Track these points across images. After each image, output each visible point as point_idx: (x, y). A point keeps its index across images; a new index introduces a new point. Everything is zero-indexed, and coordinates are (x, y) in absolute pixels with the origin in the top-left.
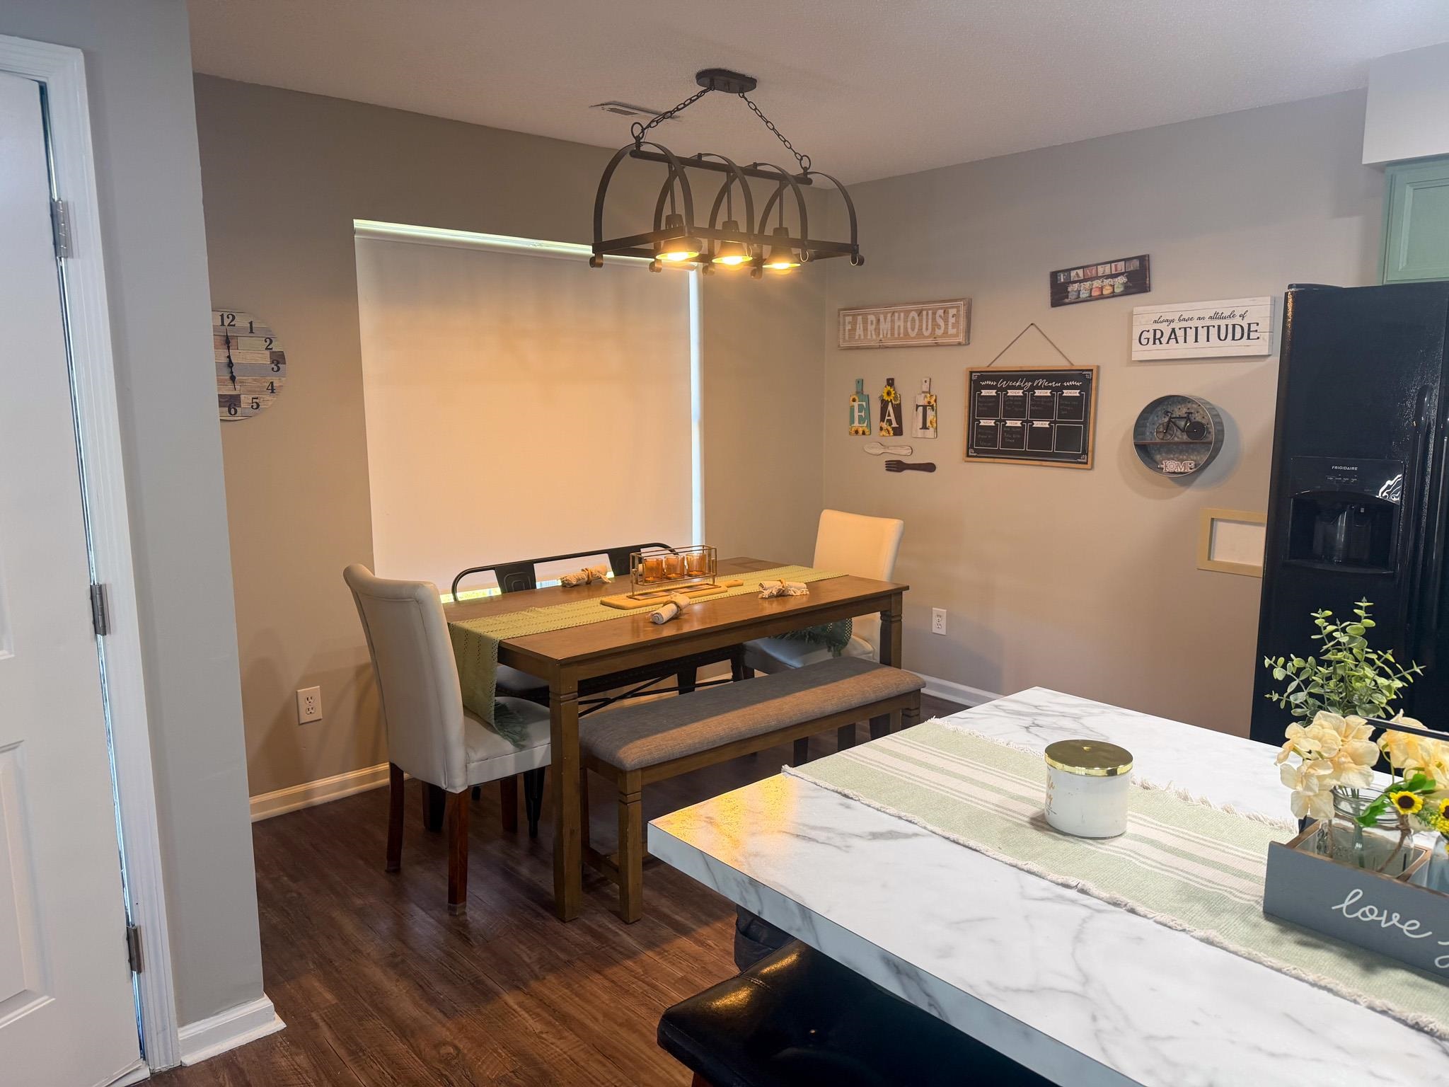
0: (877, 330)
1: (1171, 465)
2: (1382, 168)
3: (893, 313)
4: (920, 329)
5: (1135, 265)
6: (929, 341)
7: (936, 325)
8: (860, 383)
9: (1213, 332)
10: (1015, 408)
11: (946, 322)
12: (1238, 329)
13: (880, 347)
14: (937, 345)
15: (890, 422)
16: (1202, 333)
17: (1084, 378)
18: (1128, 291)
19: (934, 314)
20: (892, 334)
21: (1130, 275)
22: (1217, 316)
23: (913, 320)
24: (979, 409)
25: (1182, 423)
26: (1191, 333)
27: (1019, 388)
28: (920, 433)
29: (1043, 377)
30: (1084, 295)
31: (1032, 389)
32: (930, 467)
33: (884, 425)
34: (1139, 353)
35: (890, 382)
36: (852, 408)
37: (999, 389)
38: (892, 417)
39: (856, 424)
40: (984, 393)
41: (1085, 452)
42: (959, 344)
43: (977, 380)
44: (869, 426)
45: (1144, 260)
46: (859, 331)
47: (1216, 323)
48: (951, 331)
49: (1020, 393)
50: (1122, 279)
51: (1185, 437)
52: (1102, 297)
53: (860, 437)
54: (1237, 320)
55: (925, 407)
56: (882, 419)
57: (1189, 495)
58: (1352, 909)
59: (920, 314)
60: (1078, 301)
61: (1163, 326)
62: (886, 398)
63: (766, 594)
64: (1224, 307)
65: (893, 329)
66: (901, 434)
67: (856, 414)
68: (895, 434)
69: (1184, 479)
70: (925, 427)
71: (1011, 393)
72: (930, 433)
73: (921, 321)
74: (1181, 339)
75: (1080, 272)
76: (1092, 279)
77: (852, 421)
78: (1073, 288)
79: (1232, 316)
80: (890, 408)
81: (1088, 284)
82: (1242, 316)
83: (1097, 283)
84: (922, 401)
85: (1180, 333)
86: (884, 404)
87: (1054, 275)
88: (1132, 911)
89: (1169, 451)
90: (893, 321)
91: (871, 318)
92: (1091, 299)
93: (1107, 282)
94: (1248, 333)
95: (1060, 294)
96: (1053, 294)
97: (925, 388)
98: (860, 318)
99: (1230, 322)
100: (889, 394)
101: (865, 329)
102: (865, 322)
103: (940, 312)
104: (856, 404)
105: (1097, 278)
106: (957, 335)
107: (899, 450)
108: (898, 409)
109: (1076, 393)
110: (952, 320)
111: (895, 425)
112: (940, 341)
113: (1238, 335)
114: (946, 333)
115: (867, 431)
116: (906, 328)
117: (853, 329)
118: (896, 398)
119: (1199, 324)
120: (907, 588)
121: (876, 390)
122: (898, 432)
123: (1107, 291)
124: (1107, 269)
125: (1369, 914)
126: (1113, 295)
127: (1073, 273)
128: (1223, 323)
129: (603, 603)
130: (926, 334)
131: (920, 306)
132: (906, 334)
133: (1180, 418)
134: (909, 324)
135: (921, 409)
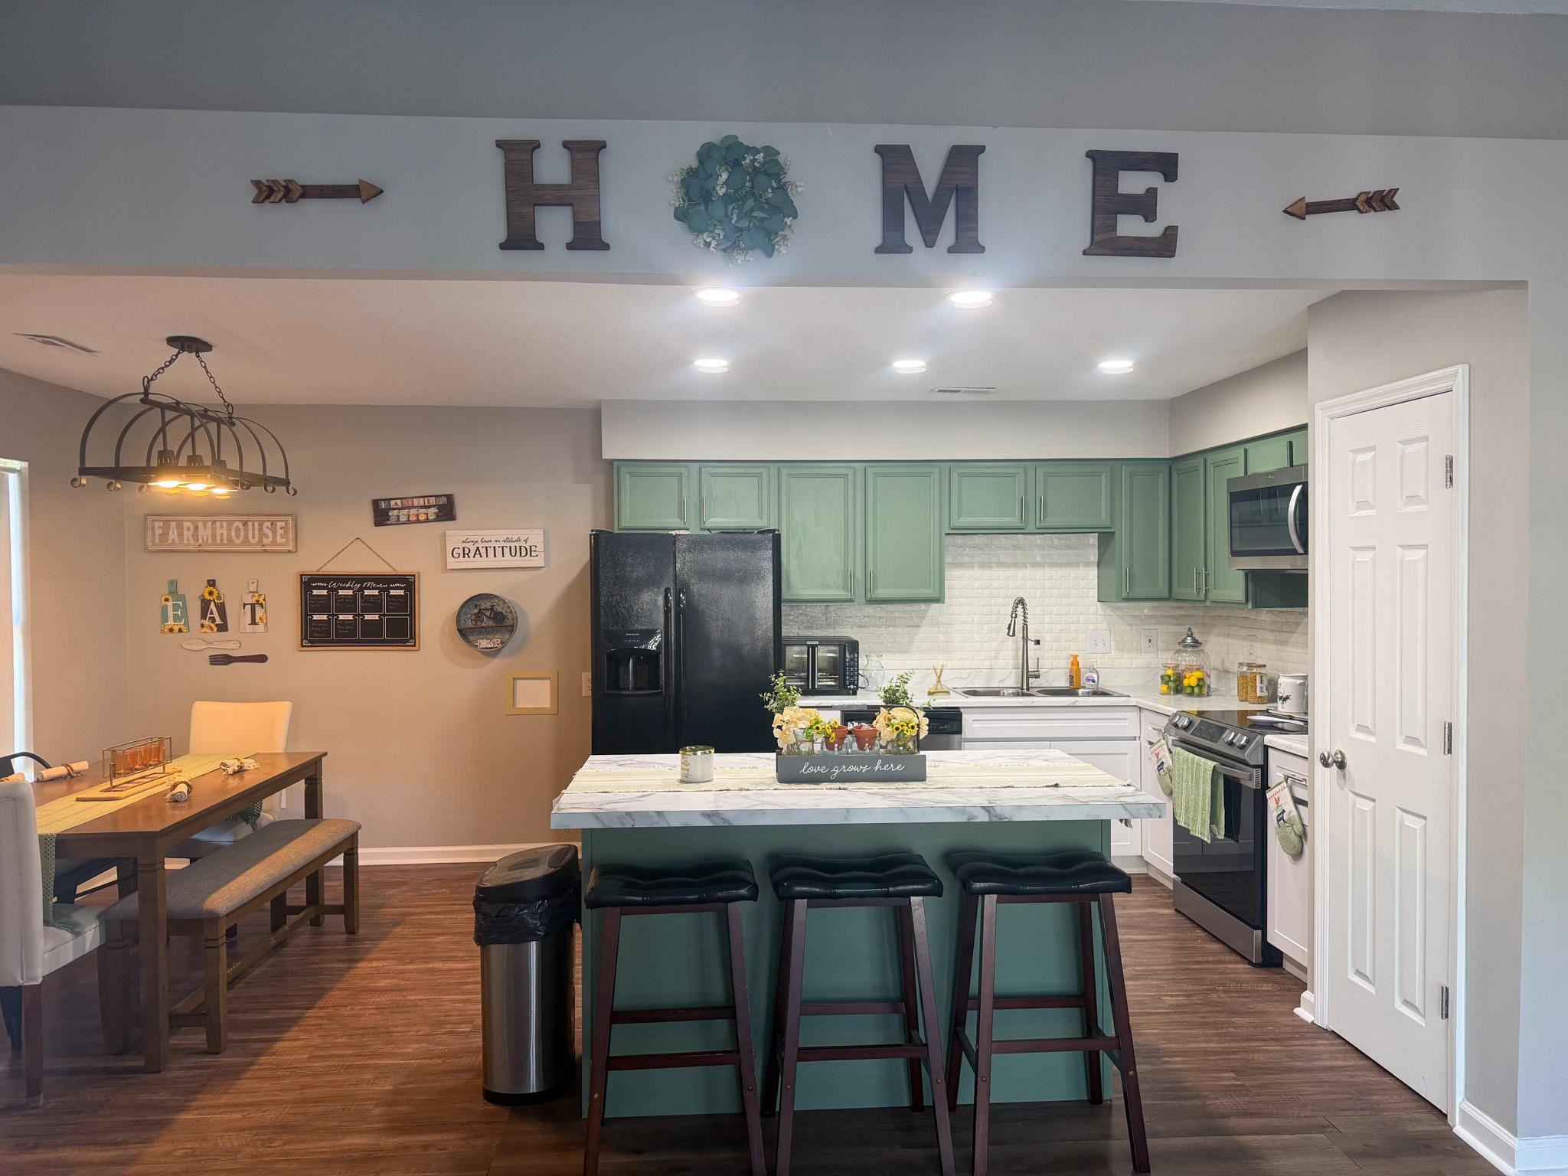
0: (196, 536)
1: (484, 643)
2: (611, 462)
3: (214, 522)
4: (246, 536)
5: (444, 500)
6: (257, 548)
7: (262, 534)
8: (173, 584)
9: (507, 550)
10: (346, 605)
11: (274, 532)
12: (523, 549)
13: (199, 551)
14: (266, 551)
15: (213, 620)
16: (499, 551)
17: (408, 583)
18: (439, 518)
19: (261, 525)
20: (214, 540)
21: (440, 507)
22: (507, 540)
23: (238, 529)
24: (309, 605)
25: (488, 613)
26: (491, 551)
27: (349, 588)
28: (250, 628)
29: (371, 580)
30: (403, 519)
31: (362, 589)
32: (262, 659)
33: (206, 622)
34: (452, 563)
35: (212, 583)
36: (164, 609)
37: (329, 590)
38: (216, 614)
39: (171, 622)
40: (315, 592)
41: (413, 637)
42: (290, 551)
43: (308, 583)
44: (187, 623)
45: (450, 497)
46: (173, 534)
47: (508, 544)
48: (279, 540)
49: (350, 592)
50: (434, 510)
51: (491, 623)
52: (418, 521)
53: (176, 635)
54: (522, 544)
55: (253, 606)
56: (204, 616)
57: (496, 663)
58: (805, 770)
59: (245, 524)
60: (398, 523)
61: (470, 545)
62: (207, 597)
63: (230, 771)
64: (513, 534)
65: (214, 535)
66: (226, 629)
67: (171, 613)
68: (219, 630)
69: (491, 653)
70: (253, 622)
71: (341, 592)
72: (260, 628)
73: (246, 530)
74: (484, 555)
75: (399, 502)
76: (409, 508)
77: (165, 619)
78: (393, 513)
79: (518, 540)
80: (212, 606)
81: (405, 511)
82: (526, 541)
83: (413, 511)
84: (249, 599)
85: (483, 551)
86: (205, 604)
87: (376, 503)
88: (748, 790)
89: (480, 633)
90: (214, 529)
91: (186, 524)
92: (408, 522)
93: (421, 511)
94: (530, 551)
95: (381, 516)
96: (376, 517)
97: (252, 588)
98: (173, 525)
99: (518, 544)
100: (211, 593)
101: (180, 535)
102: (180, 527)
103: (268, 524)
104: (170, 604)
105: (413, 507)
106: (286, 544)
107: (226, 644)
108: (221, 609)
109: (401, 592)
110: (280, 532)
111: (218, 621)
112: (268, 548)
113: (523, 554)
114: (274, 542)
115: (183, 628)
116: (229, 536)
117: (165, 534)
118: (219, 597)
119: (497, 545)
120: (326, 754)
121: (193, 591)
122: (223, 628)
123: (422, 517)
124: (421, 502)
125: (811, 770)
126: (427, 521)
127: (393, 503)
128: (513, 545)
129: (78, 800)
130: (252, 541)
131: (245, 518)
132: (230, 540)
133: (486, 609)
134: (233, 533)
135: (248, 607)
